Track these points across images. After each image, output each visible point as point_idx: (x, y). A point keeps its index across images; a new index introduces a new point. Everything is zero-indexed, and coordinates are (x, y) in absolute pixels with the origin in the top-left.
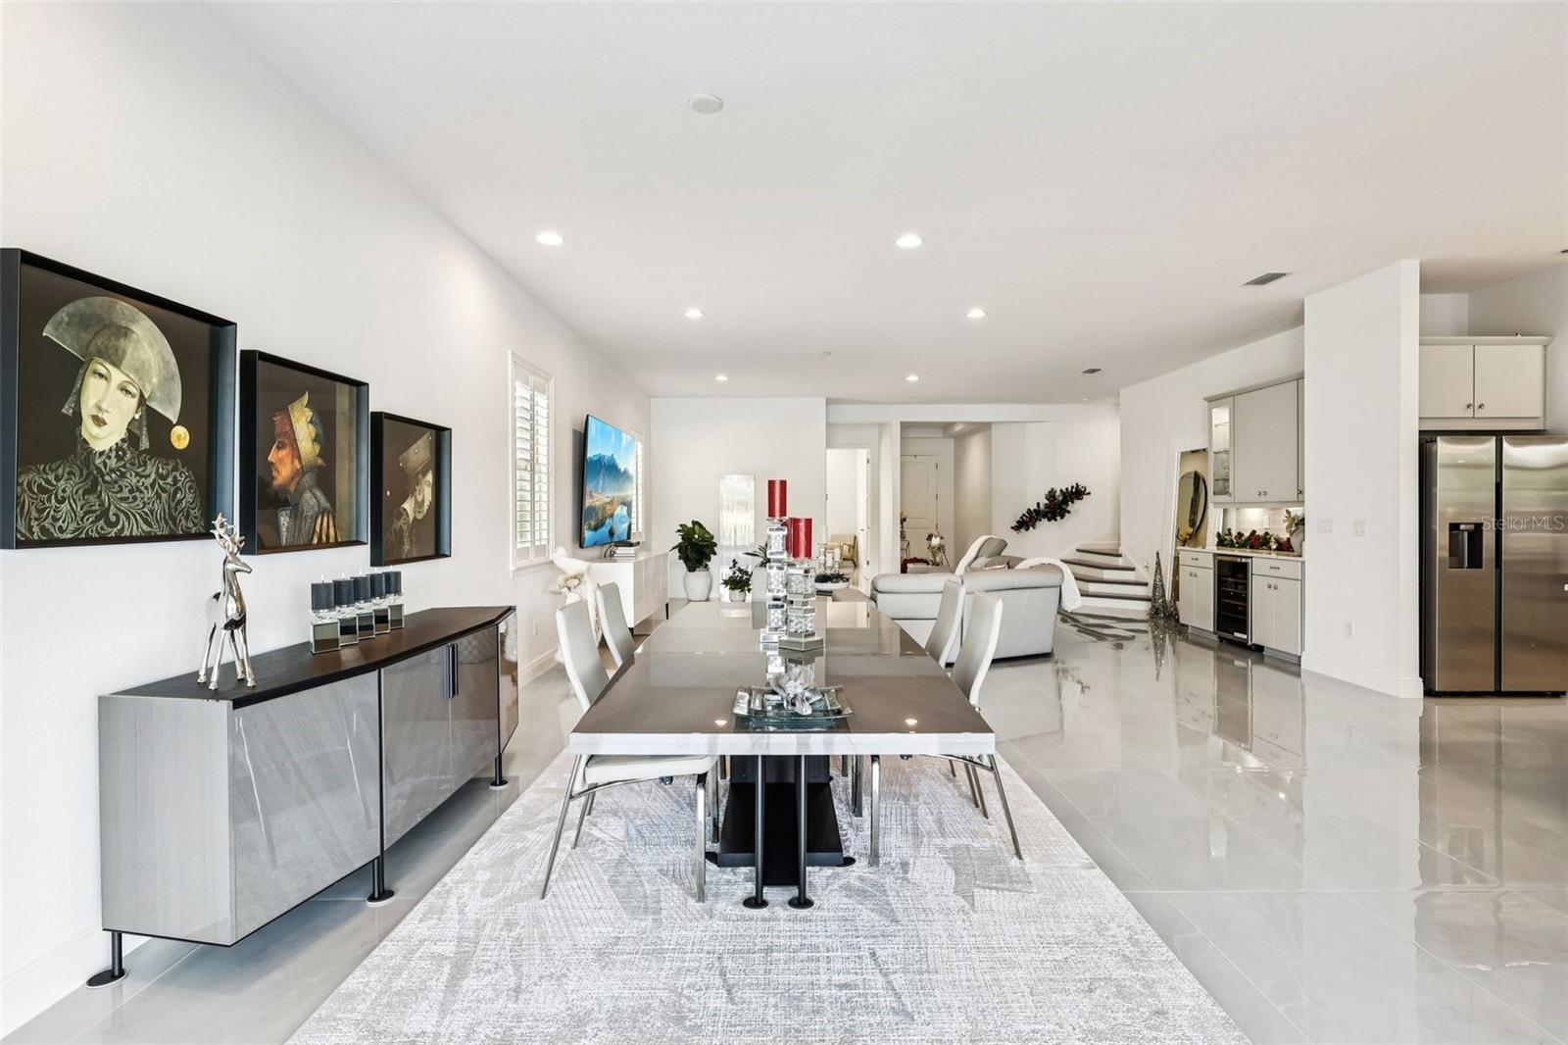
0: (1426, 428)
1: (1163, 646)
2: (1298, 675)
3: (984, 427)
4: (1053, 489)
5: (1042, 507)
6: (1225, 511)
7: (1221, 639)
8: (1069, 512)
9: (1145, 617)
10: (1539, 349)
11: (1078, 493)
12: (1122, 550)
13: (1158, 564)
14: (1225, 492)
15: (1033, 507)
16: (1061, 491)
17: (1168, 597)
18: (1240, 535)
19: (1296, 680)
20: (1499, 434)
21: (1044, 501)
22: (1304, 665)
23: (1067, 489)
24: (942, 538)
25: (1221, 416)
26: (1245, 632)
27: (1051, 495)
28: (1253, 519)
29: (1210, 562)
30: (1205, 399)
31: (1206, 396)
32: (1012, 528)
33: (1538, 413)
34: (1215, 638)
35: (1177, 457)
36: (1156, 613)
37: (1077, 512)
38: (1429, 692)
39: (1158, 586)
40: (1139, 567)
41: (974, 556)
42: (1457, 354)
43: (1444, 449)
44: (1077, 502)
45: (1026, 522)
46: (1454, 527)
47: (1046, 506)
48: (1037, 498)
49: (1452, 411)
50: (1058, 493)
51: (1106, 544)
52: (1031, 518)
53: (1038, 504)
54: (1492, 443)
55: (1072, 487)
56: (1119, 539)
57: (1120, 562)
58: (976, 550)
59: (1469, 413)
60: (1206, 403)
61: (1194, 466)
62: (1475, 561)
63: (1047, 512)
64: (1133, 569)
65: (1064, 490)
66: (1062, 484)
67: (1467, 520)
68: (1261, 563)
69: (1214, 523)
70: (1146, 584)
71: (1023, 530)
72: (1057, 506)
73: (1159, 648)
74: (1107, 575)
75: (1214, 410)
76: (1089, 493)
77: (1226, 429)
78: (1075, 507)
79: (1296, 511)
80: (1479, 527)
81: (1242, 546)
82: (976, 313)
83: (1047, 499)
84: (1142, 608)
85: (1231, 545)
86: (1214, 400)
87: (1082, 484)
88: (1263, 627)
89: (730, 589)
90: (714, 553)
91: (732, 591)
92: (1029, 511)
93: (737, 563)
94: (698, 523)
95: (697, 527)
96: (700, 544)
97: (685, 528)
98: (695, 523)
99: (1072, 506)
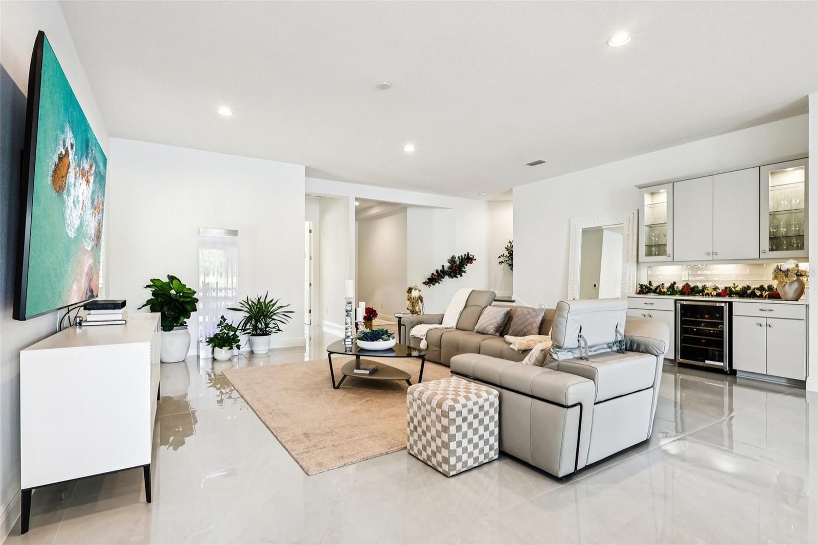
4: (453, 256)
5: (446, 268)
8: (464, 272)
11: (468, 259)
12: (514, 299)
14: (662, 254)
15: (440, 268)
21: (447, 265)
23: (462, 256)
24: (420, 291)
26: (720, 360)
27: (452, 261)
30: (637, 186)
31: (636, 184)
32: (424, 283)
37: (469, 272)
44: (468, 265)
45: (433, 280)
47: (450, 268)
48: (442, 262)
50: (457, 259)
52: (437, 276)
53: (443, 266)
55: (465, 255)
60: (637, 189)
63: (449, 272)
65: (460, 257)
66: (459, 253)
68: (746, 307)
71: (431, 284)
72: (457, 267)
76: (475, 260)
77: (664, 208)
78: (468, 268)
83: (449, 263)
86: (647, 187)
87: (470, 253)
89: (214, 347)
90: (195, 310)
91: (217, 349)
92: (437, 271)
93: (225, 320)
94: (176, 278)
95: (175, 282)
96: (176, 300)
97: (158, 284)
98: (172, 278)
99: (465, 268)
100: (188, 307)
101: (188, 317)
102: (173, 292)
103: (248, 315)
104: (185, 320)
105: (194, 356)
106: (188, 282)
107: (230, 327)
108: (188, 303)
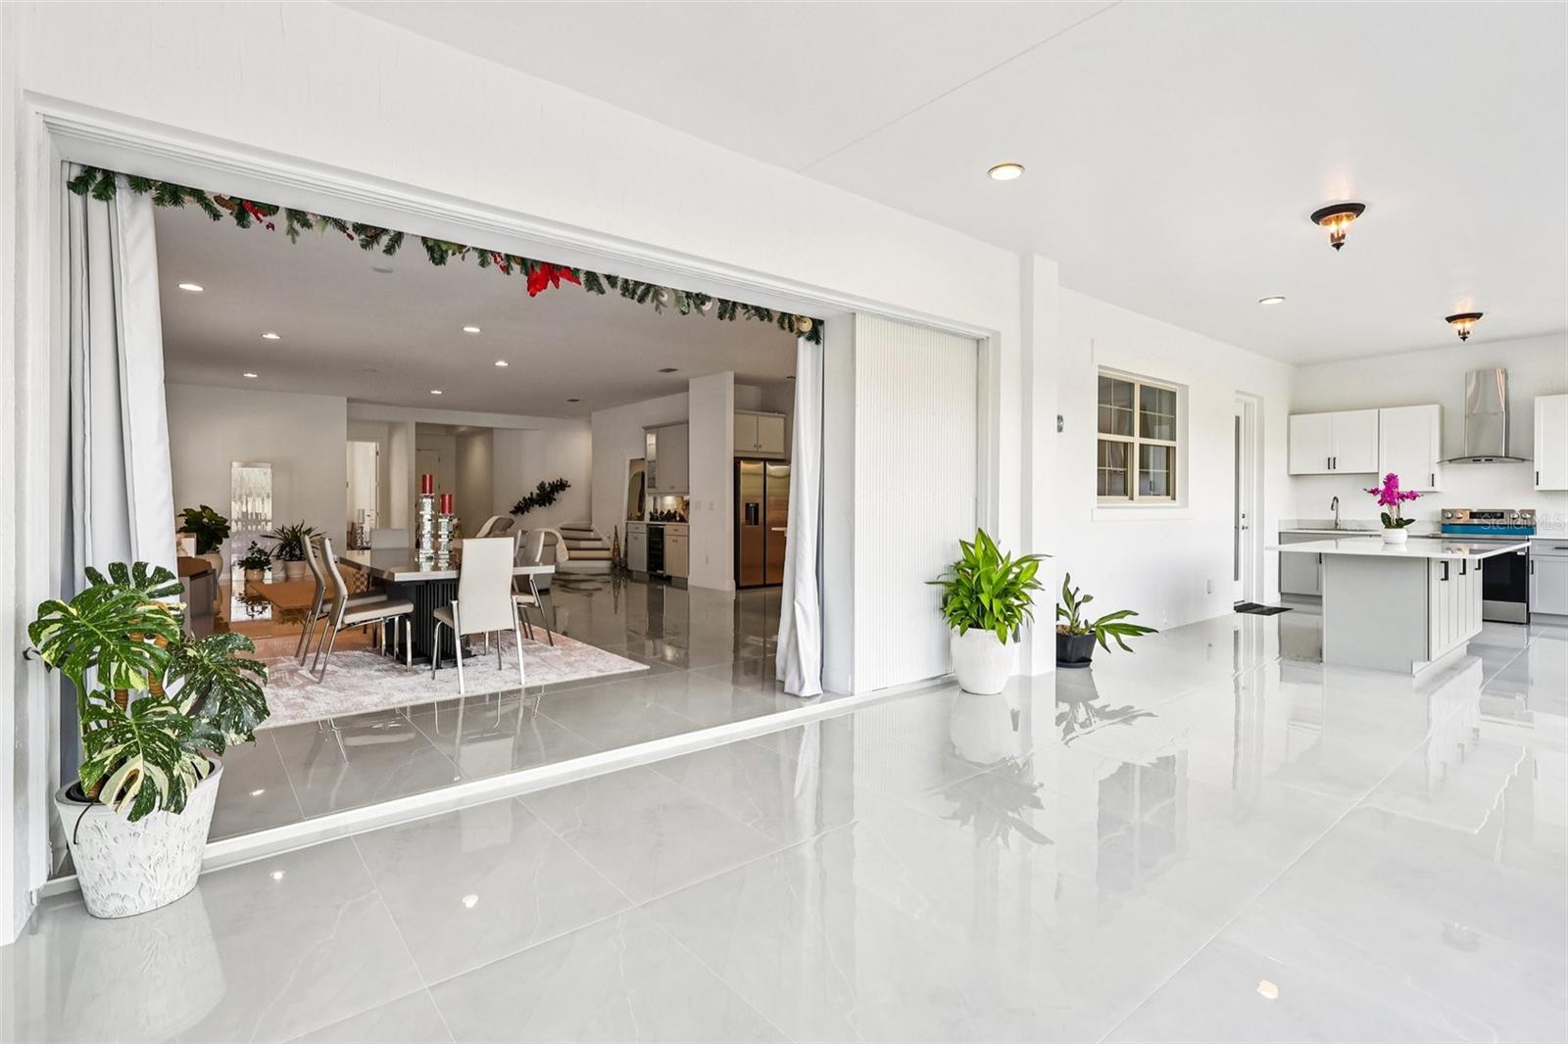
0: (737, 455)
1: (620, 586)
2: (686, 589)
3: (488, 432)
4: (542, 482)
5: (534, 495)
6: (655, 499)
7: (651, 576)
8: (555, 500)
9: (607, 571)
10: (782, 420)
11: (561, 486)
12: (593, 526)
13: (616, 534)
14: (654, 487)
15: (528, 496)
16: (549, 483)
17: (622, 556)
18: (662, 513)
19: (684, 591)
20: (765, 460)
21: (536, 491)
22: (689, 583)
23: (554, 482)
25: (652, 440)
26: (662, 569)
27: (542, 487)
28: (670, 503)
29: (644, 529)
30: (643, 428)
31: (643, 426)
32: (511, 512)
33: (782, 451)
34: (648, 576)
35: (628, 463)
36: (615, 567)
37: (561, 500)
38: (738, 587)
39: (617, 549)
40: (605, 539)
41: (488, 531)
42: (750, 419)
43: (744, 466)
44: (561, 492)
45: (522, 508)
46: (747, 505)
47: (538, 495)
48: (531, 488)
49: (749, 448)
50: (547, 485)
51: (583, 524)
52: (526, 504)
53: (532, 494)
54: (762, 463)
55: (558, 481)
56: (591, 520)
57: (592, 535)
58: (489, 527)
59: (755, 449)
60: (644, 430)
61: (638, 469)
62: (756, 523)
63: (539, 500)
64: (600, 540)
65: (551, 483)
66: (550, 478)
67: (752, 502)
68: (669, 528)
69: (649, 506)
70: (608, 549)
71: (519, 514)
72: (547, 494)
73: (616, 587)
74: (583, 544)
75: (648, 435)
76: (570, 486)
77: (654, 447)
78: (560, 495)
79: (686, 498)
80: (757, 505)
81: (663, 520)
82: (501, 364)
83: (538, 489)
84: (605, 565)
85: (657, 520)
86: (648, 429)
87: (565, 478)
88: (671, 567)
89: (246, 570)
90: (227, 537)
91: (249, 571)
92: (524, 499)
93: (256, 545)
94: (207, 508)
95: (207, 511)
96: (209, 527)
97: (191, 513)
98: (204, 508)
99: (556, 496)
100: (221, 534)
101: (221, 543)
102: (205, 520)
103: (282, 542)
104: (218, 546)
105: (225, 580)
106: (218, 509)
107: (260, 551)
108: (220, 529)
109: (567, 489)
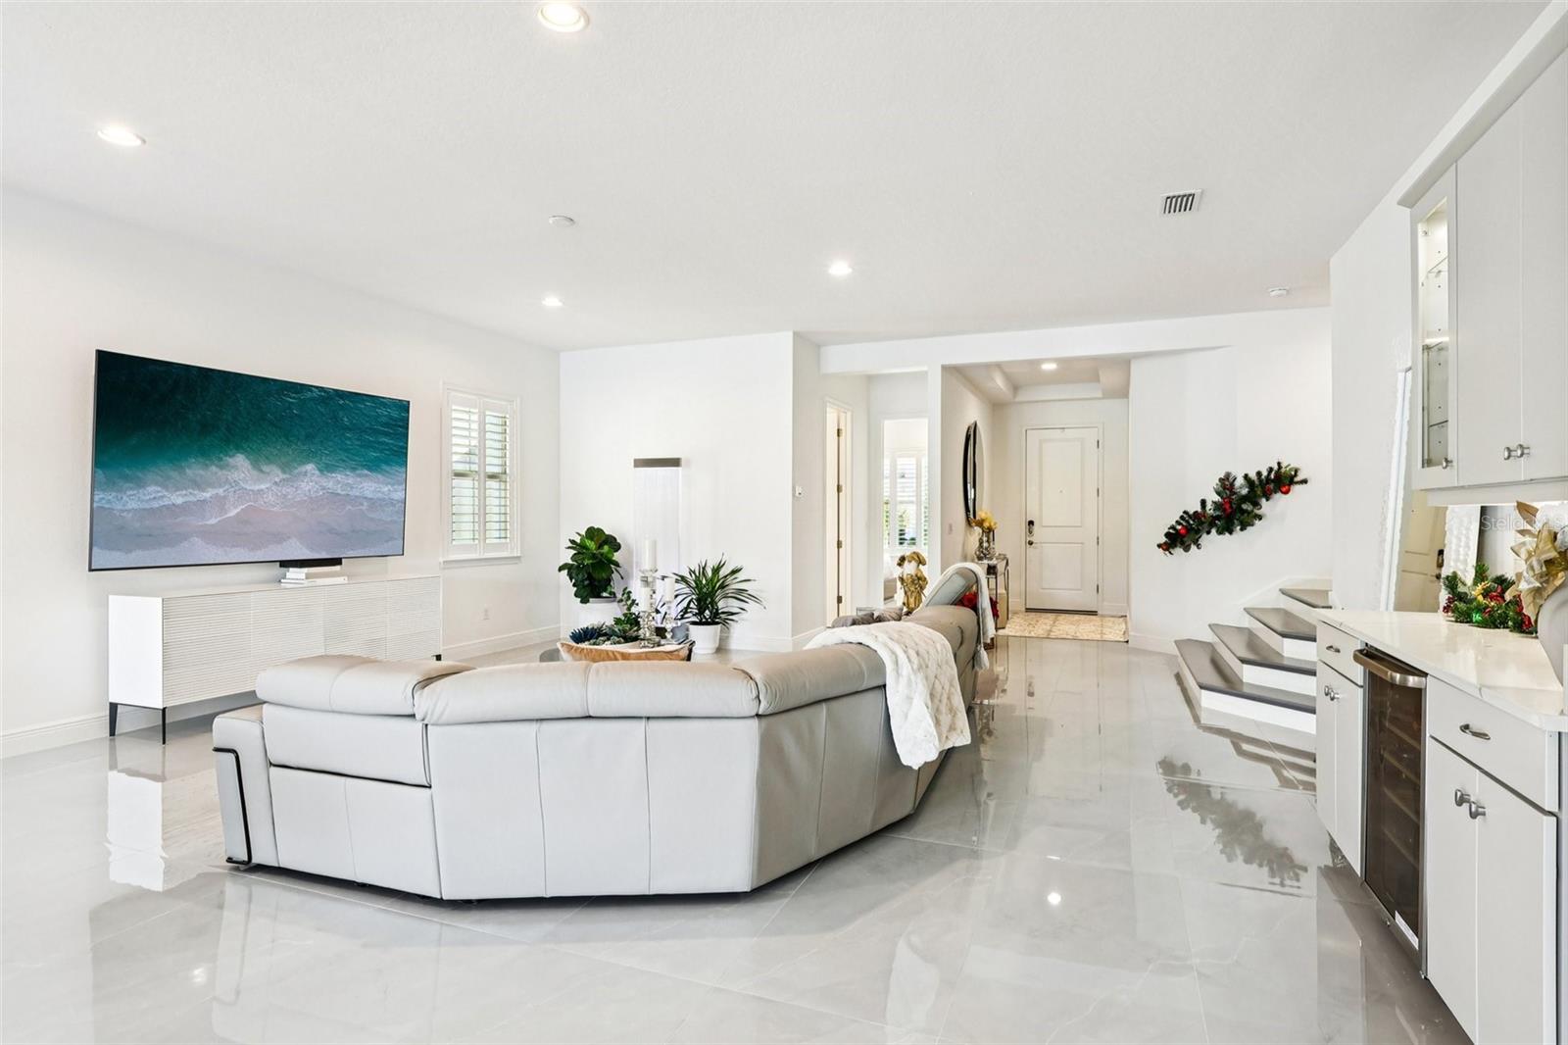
4: (1228, 475)
5: (1209, 508)
8: (1260, 517)
11: (1281, 481)
15: (1194, 507)
16: (1246, 477)
21: (1213, 498)
23: (1259, 474)
27: (1226, 484)
32: (1159, 546)
37: (1275, 518)
44: (1278, 497)
45: (1182, 536)
47: (1217, 506)
48: (1202, 492)
50: (1240, 482)
52: (1189, 529)
53: (1203, 503)
55: (1271, 470)
63: (1218, 518)
65: (1253, 476)
66: (1249, 464)
71: (1179, 550)
72: (1241, 504)
76: (1305, 482)
78: (1274, 507)
83: (1218, 493)
87: (1290, 462)
92: (1186, 517)
99: (1266, 507)
109: (1296, 489)
